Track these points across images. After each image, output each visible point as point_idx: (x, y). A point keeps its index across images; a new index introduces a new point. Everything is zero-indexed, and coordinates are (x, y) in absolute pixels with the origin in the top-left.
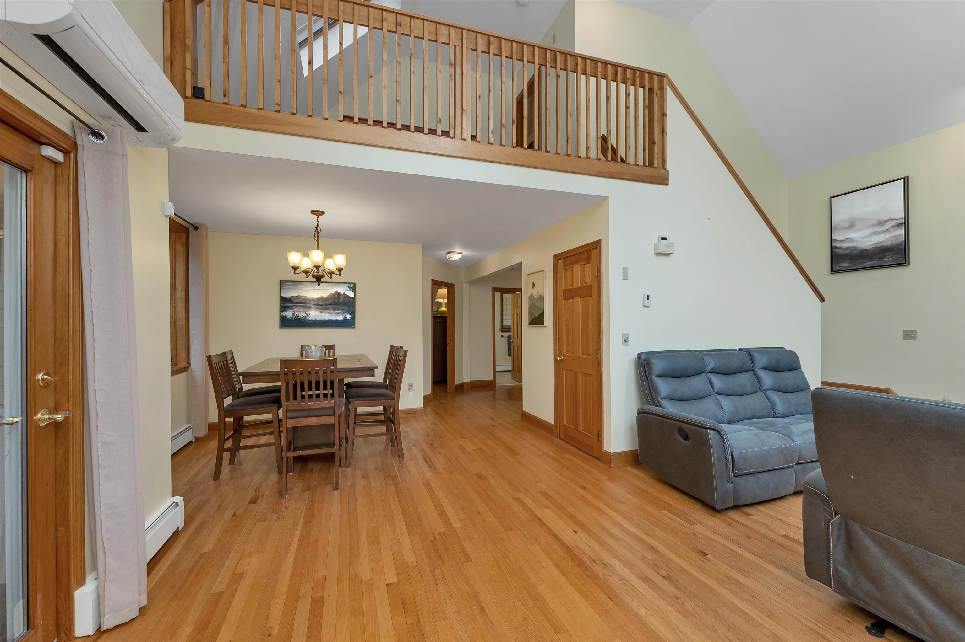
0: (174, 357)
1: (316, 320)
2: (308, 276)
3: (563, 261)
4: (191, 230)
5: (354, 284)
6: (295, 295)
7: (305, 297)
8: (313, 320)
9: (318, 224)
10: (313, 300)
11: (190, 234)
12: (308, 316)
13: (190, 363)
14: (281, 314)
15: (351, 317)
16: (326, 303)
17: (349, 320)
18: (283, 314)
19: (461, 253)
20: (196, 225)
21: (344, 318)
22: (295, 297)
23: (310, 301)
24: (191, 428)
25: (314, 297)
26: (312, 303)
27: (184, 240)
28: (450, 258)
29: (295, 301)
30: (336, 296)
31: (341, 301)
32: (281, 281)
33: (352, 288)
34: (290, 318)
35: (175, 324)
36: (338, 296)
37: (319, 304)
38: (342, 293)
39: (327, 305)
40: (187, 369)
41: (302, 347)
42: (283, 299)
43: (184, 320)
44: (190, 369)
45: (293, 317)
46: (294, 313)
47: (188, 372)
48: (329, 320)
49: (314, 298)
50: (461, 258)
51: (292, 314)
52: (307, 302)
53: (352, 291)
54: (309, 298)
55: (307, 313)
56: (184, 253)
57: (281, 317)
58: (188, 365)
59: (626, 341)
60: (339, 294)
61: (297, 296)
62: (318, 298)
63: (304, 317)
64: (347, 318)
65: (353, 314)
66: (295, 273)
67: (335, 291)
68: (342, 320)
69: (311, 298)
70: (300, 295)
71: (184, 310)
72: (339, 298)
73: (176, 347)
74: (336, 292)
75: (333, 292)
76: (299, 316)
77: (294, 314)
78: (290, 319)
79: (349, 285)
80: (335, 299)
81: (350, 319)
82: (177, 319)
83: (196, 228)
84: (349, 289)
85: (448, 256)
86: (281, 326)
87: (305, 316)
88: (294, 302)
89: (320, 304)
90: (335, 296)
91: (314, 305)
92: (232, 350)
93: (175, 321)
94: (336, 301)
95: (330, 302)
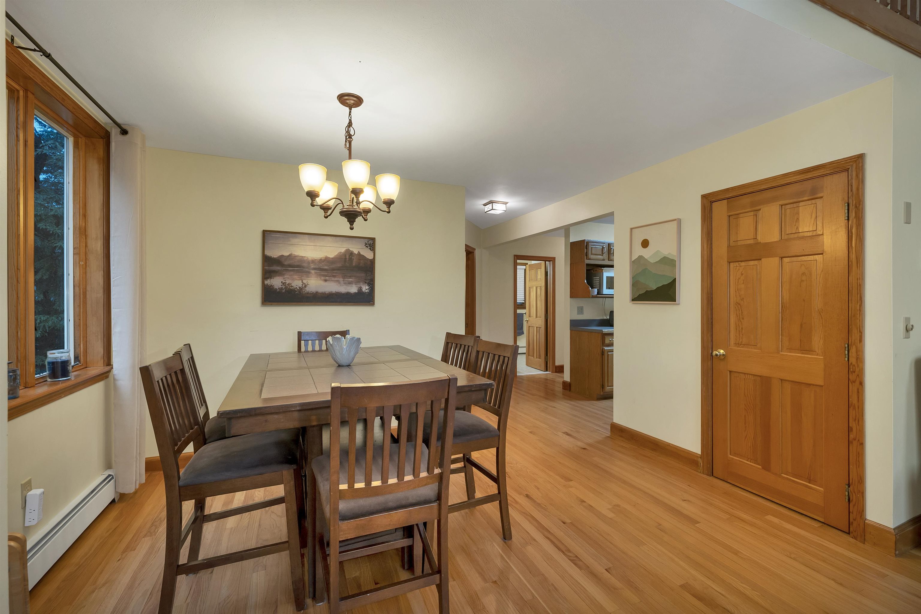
0: (82, 354)
1: (317, 292)
2: (328, 214)
3: (727, 202)
4: (115, 133)
5: (373, 239)
6: (286, 254)
7: (301, 258)
8: (313, 293)
9: (350, 120)
10: (313, 261)
11: (113, 140)
12: (305, 286)
13: (112, 364)
14: (264, 282)
15: (368, 288)
16: (333, 266)
17: (365, 293)
18: (266, 282)
19: (506, 203)
20: (124, 127)
21: (358, 291)
22: (285, 256)
23: (310, 263)
24: (113, 477)
25: (315, 258)
26: (312, 266)
27: (101, 152)
28: (492, 209)
29: (286, 263)
30: (347, 257)
31: (354, 264)
32: (264, 232)
33: (370, 245)
34: (279, 288)
35: (84, 298)
36: (349, 257)
37: (322, 268)
38: (356, 252)
39: (333, 269)
40: (107, 374)
41: (300, 334)
42: (267, 260)
43: (101, 291)
44: (111, 375)
45: (284, 287)
46: (284, 281)
47: (108, 379)
48: (337, 292)
49: (315, 260)
50: (506, 211)
51: (282, 282)
52: (305, 265)
53: (370, 249)
54: (308, 259)
55: (304, 281)
56: (102, 173)
57: (265, 287)
58: (107, 369)
59: (908, 330)
60: (352, 253)
61: (290, 255)
62: (321, 260)
63: (299, 287)
64: (363, 290)
65: (371, 283)
66: (313, 205)
67: (346, 250)
68: (355, 293)
69: (310, 259)
70: (293, 253)
71: (101, 273)
72: (351, 259)
73: (85, 337)
74: (348, 250)
75: (343, 250)
76: (292, 286)
77: (284, 284)
78: (278, 290)
79: (366, 241)
80: (345, 261)
81: (367, 291)
82: (88, 288)
83: (124, 132)
84: (366, 247)
85: (489, 207)
86: (264, 301)
87: (301, 286)
88: (285, 265)
89: (324, 268)
90: (345, 256)
91: (314, 269)
92: (189, 344)
93: (83, 292)
94: (347, 264)
95: (339, 265)
